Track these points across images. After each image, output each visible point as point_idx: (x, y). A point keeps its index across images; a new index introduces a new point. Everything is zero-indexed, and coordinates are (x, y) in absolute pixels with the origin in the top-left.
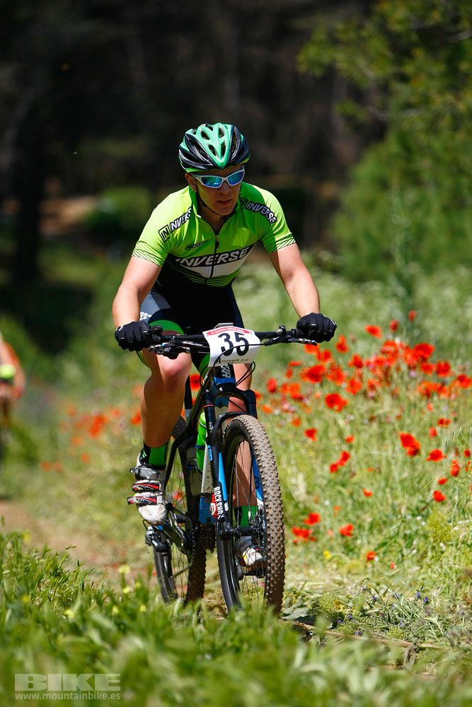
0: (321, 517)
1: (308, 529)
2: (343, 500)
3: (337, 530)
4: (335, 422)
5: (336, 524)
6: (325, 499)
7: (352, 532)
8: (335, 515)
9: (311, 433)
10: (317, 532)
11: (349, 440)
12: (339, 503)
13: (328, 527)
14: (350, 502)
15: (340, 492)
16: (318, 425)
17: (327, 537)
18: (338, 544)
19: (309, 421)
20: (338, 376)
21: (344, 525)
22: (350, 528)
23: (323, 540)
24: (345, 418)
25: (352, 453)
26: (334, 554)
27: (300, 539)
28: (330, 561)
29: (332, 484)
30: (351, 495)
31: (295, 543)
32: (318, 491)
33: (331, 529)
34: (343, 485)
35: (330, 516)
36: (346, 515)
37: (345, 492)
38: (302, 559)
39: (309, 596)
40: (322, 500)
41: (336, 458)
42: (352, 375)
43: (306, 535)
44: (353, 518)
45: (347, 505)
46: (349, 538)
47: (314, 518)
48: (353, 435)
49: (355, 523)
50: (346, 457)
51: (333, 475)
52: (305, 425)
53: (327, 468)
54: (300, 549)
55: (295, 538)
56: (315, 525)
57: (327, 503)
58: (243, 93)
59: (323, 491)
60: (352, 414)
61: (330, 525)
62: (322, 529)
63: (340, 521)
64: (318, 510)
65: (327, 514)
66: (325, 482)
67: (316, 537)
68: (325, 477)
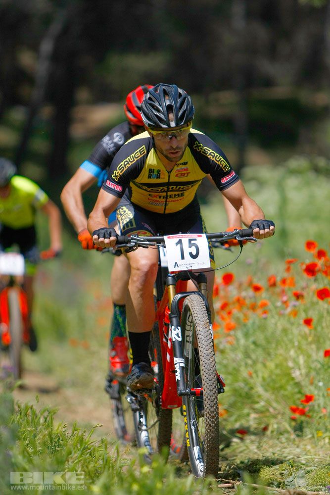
0: (316, 397)
1: (304, 407)
5: (328, 403)
6: (319, 381)
8: (328, 395)
9: (308, 322)
10: (312, 410)
13: (322, 405)
16: (313, 315)
17: (321, 414)
19: (305, 311)
27: (298, 415)
29: (325, 367)
31: (293, 419)
32: (313, 373)
33: (325, 408)
35: (323, 396)
39: (304, 467)
40: (316, 382)
43: (302, 412)
47: (309, 399)
51: (327, 359)
52: (303, 316)
53: (322, 353)
55: (293, 415)
56: (310, 403)
57: (321, 384)
58: (249, 15)
59: (318, 373)
61: (324, 404)
62: (316, 407)
64: (313, 392)
65: (321, 394)
66: (319, 366)
67: (311, 414)
68: (319, 362)
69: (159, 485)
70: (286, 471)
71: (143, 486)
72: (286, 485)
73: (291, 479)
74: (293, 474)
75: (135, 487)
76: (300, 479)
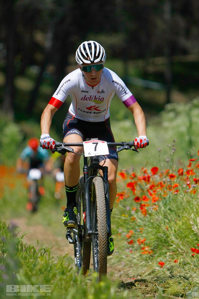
39: (198, 285)
43: (198, 252)
70: (187, 287)
72: (187, 296)
73: (190, 292)
74: (191, 289)
76: (195, 292)
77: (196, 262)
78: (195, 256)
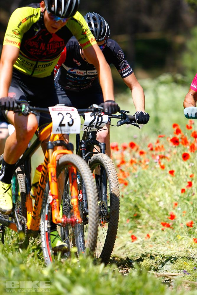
0: (176, 217)
1: (169, 223)
2: (188, 208)
3: (185, 223)
4: (183, 167)
5: (184, 220)
7: (193, 225)
8: (184, 215)
9: (172, 172)
10: (174, 224)
11: (191, 176)
12: (186, 209)
13: (180, 222)
14: (191, 208)
15: (187, 204)
16: (174, 168)
17: (179, 227)
18: (185, 231)
19: (169, 166)
20: (185, 142)
21: (189, 221)
22: (192, 223)
23: (178, 228)
24: (189, 164)
25: (193, 183)
26: (183, 236)
27: (165, 228)
28: (181, 240)
29: (182, 199)
30: (192, 205)
31: (163, 230)
33: (182, 223)
34: (188, 200)
35: (181, 216)
36: (190, 215)
37: (189, 203)
38: (167, 238)
40: (176, 208)
41: (184, 186)
42: (193, 142)
43: (169, 226)
44: (193, 217)
45: (190, 210)
46: (191, 228)
47: (172, 217)
48: (193, 174)
49: (194, 220)
50: (190, 184)
51: (183, 194)
52: (168, 169)
53: (180, 191)
54: (165, 233)
55: (163, 227)
56: (173, 220)
57: (179, 209)
59: (178, 203)
60: (193, 162)
61: (181, 221)
62: (177, 223)
63: (186, 219)
64: (174, 213)
65: (179, 215)
66: (178, 198)
67: (173, 227)
68: (178, 196)
69: (83, 270)
70: (159, 261)
71: (74, 271)
72: (159, 269)
75: (69, 271)
76: (167, 265)
77: (166, 236)
78: (165, 230)
